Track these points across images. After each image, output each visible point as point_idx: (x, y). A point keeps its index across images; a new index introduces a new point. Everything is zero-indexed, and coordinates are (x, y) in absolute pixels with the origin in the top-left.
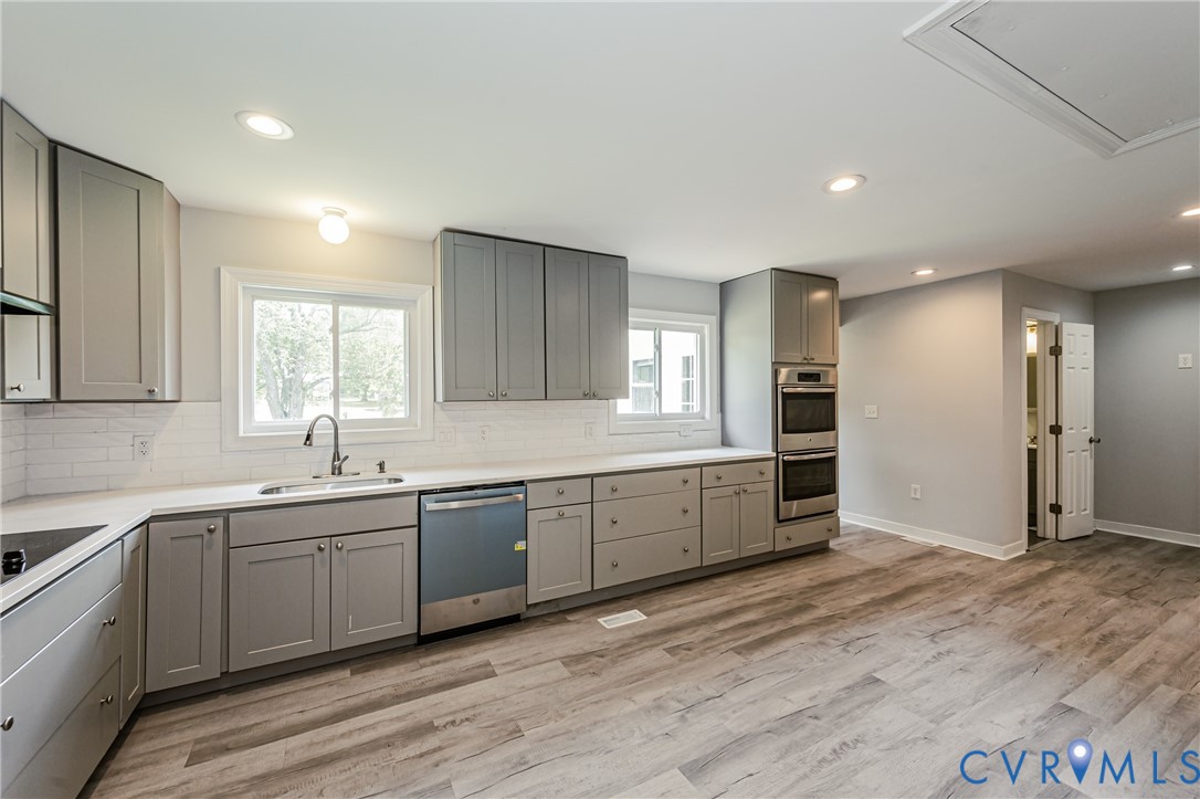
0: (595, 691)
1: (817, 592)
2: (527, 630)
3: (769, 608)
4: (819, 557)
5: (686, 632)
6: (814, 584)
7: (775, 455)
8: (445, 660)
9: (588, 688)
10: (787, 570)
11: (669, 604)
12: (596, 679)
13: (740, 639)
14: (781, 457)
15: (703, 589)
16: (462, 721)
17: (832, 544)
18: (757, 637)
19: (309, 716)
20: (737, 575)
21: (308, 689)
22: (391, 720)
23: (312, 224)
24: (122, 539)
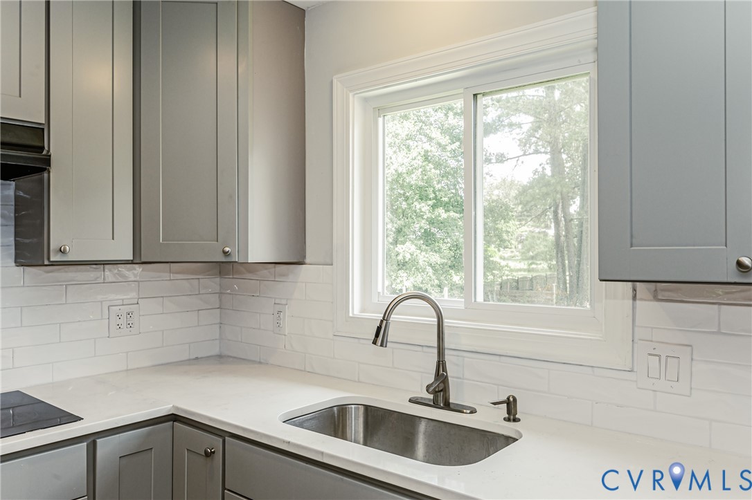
24: (91, 440)
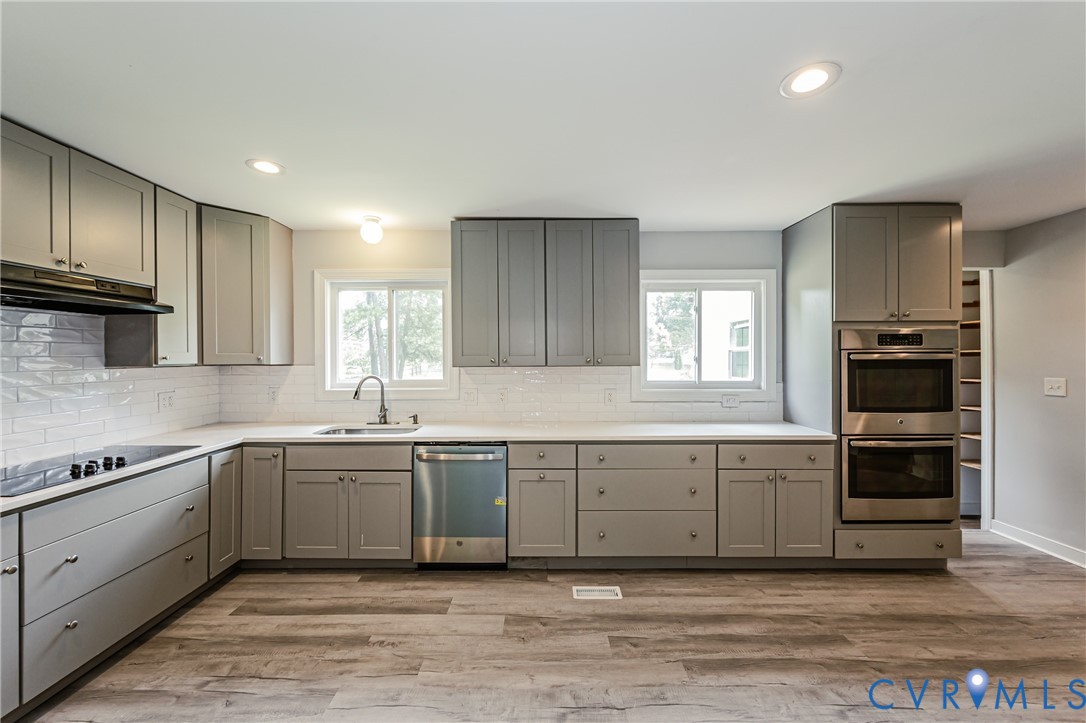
0: (509, 657)
1: (871, 624)
2: (505, 580)
3: (779, 626)
4: (916, 578)
5: (649, 625)
6: (876, 612)
7: (835, 437)
8: (424, 588)
9: (505, 651)
10: (850, 586)
11: (658, 590)
12: (521, 645)
13: (705, 652)
14: (845, 441)
15: (711, 583)
16: (388, 644)
17: (951, 565)
18: (729, 656)
19: (312, 604)
20: (769, 577)
21: (326, 583)
22: (349, 625)
23: (354, 231)
24: (209, 456)
